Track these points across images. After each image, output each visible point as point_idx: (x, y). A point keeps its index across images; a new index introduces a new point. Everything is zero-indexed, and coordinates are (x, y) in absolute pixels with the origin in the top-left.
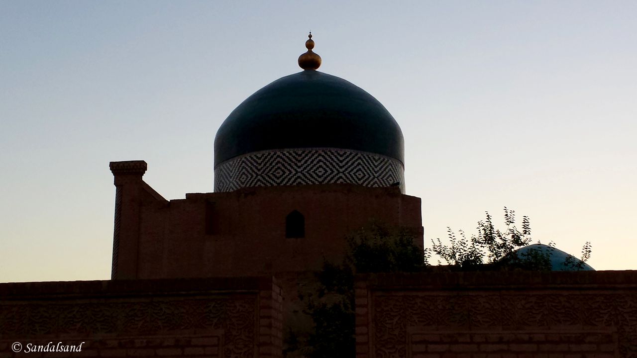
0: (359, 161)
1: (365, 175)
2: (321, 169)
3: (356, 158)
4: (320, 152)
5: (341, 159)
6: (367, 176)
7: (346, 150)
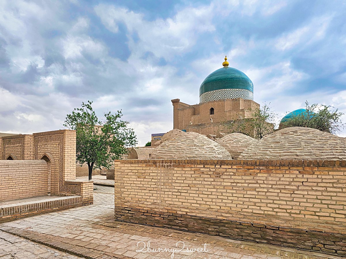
0: (231, 92)
1: (233, 96)
2: (220, 96)
3: (230, 91)
4: (220, 91)
5: (226, 92)
6: (234, 96)
7: (227, 89)
